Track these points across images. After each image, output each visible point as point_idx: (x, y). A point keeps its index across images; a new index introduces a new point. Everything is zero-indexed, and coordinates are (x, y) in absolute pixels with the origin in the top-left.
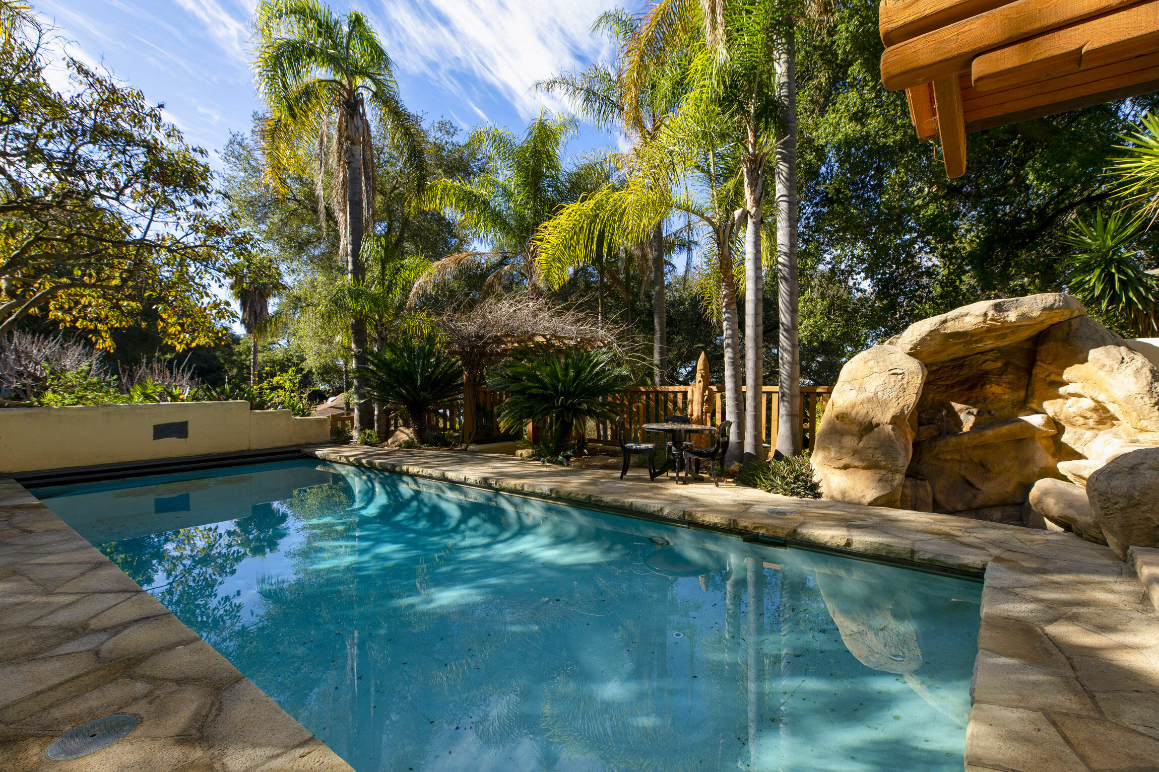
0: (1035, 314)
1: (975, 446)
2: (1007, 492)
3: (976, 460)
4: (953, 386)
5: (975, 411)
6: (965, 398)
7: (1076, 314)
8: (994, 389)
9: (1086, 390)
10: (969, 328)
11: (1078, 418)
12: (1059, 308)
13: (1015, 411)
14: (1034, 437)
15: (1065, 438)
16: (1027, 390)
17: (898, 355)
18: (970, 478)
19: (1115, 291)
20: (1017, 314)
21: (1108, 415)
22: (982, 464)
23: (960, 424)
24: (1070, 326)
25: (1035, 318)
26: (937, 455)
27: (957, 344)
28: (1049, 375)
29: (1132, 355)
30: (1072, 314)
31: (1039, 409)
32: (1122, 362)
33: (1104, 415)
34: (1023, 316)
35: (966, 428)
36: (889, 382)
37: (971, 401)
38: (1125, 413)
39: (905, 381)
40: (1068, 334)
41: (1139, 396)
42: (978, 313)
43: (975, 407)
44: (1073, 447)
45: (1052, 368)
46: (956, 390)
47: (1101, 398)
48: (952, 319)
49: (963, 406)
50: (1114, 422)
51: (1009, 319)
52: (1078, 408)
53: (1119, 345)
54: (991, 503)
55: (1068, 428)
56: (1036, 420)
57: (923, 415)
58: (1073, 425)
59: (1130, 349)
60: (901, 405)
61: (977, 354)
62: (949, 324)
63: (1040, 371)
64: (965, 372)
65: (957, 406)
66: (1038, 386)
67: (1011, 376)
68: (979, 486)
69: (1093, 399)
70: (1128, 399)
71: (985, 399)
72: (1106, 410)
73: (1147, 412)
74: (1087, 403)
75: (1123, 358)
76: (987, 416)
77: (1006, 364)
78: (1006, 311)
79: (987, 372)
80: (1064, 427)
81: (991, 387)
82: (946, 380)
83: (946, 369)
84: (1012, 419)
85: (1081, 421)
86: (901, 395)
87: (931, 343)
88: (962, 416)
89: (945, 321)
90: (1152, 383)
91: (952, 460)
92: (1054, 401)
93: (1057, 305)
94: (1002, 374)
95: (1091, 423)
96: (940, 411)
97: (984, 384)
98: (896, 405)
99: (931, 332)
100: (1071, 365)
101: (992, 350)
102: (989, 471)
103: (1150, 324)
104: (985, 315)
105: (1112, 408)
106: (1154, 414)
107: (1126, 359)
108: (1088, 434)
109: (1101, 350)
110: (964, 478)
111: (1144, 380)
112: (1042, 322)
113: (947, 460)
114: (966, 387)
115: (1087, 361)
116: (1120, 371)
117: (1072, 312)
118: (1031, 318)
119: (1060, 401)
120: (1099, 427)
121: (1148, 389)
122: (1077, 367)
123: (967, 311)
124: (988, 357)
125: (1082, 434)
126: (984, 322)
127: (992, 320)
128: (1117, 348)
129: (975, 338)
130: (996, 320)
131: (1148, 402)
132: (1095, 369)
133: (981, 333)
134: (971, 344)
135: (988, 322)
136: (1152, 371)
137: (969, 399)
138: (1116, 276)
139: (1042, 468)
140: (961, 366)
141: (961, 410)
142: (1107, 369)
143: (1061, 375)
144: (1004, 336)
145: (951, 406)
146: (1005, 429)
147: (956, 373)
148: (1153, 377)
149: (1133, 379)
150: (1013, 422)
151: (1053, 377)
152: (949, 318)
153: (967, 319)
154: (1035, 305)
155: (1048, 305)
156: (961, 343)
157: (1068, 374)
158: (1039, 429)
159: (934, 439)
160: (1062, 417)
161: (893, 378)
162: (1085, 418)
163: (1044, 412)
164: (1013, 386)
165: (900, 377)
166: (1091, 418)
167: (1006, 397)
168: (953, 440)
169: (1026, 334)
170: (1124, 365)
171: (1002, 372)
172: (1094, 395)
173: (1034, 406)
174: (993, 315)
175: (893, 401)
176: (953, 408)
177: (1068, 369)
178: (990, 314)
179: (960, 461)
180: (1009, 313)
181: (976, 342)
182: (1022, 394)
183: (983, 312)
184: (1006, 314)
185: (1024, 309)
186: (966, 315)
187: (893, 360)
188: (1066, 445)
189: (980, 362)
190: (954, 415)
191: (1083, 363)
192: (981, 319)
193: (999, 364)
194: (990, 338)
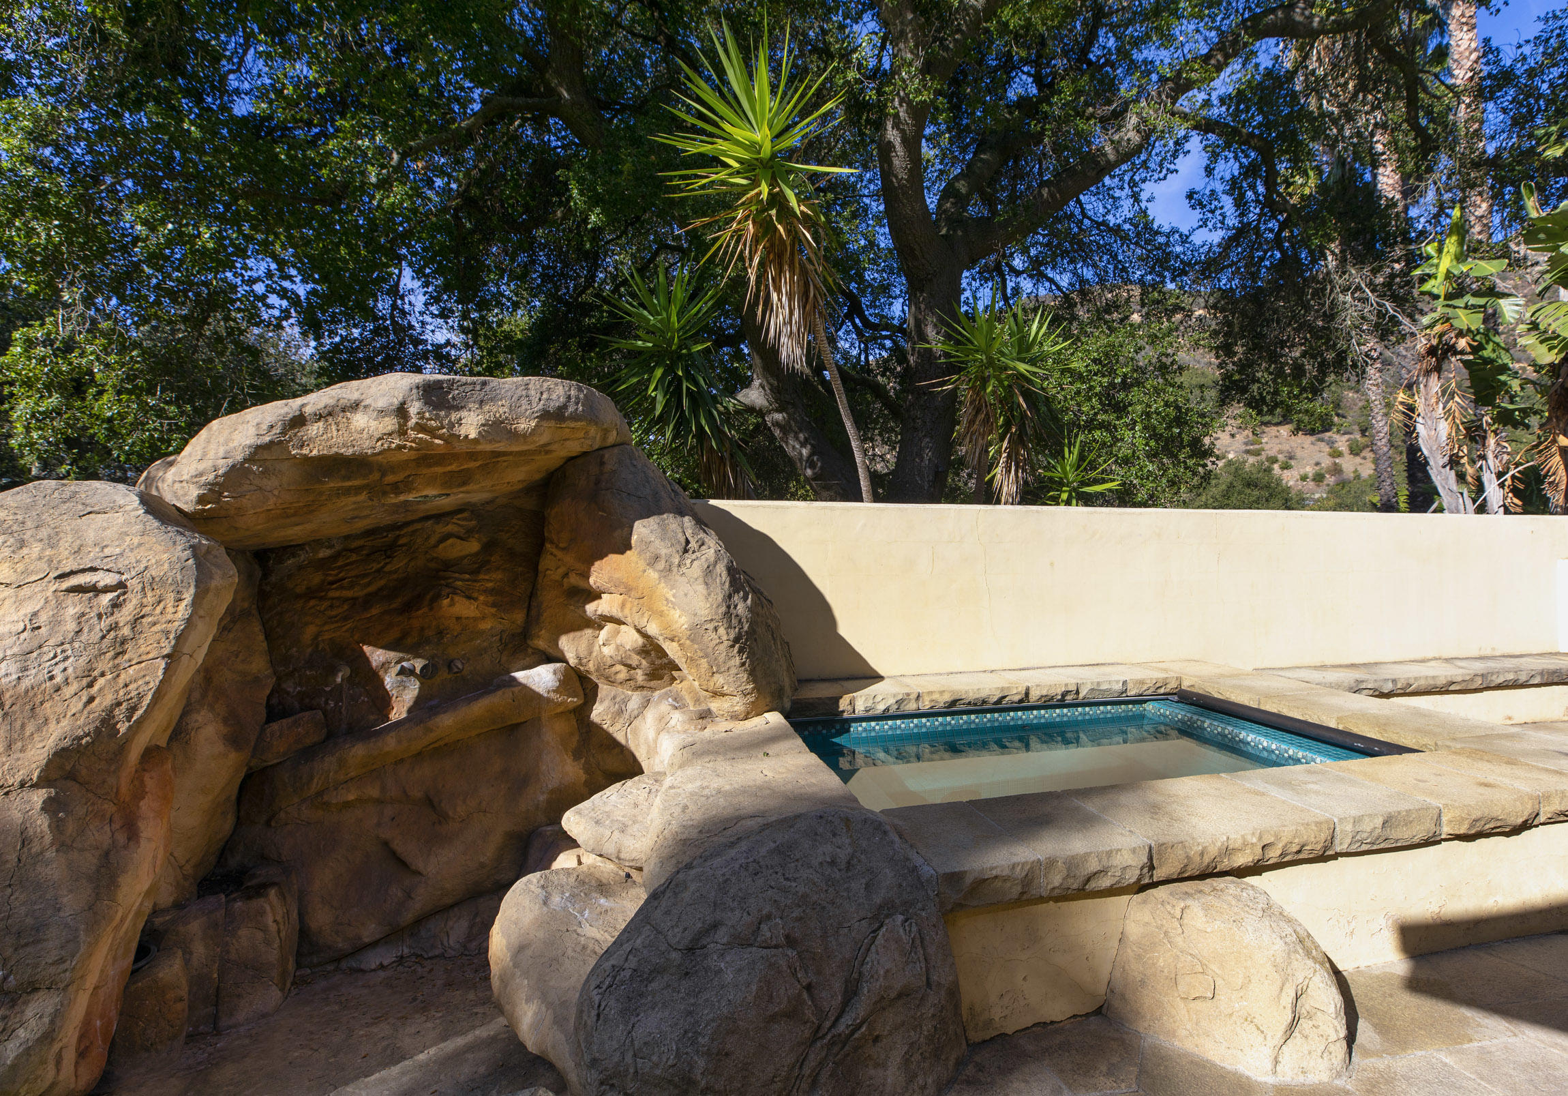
0: (524, 425)
1: (420, 753)
2: (482, 866)
3: (417, 793)
4: (367, 602)
5: (419, 664)
6: (395, 634)
7: (612, 438)
8: (459, 608)
9: (627, 611)
10: (366, 446)
11: (619, 667)
12: (575, 417)
13: (504, 659)
14: (539, 719)
15: (598, 713)
16: (529, 608)
17: (119, 518)
18: (399, 846)
19: (683, 411)
20: (481, 419)
21: (665, 661)
22: (429, 802)
23: (383, 701)
24: (602, 463)
25: (524, 436)
26: (320, 794)
27: (347, 492)
28: (566, 575)
29: (702, 535)
30: (604, 438)
31: (551, 651)
32: (686, 551)
33: (658, 662)
34: (496, 428)
35: (399, 712)
36: (56, 622)
37: (409, 641)
38: (691, 660)
39: (125, 615)
40: (598, 482)
41: (710, 626)
42: (381, 404)
43: (417, 656)
44: (611, 730)
45: (569, 559)
46: (375, 611)
47: (653, 629)
48: (319, 417)
49: (392, 655)
50: (675, 673)
51: (463, 431)
52: (618, 648)
53: (682, 514)
54: (448, 901)
55: (604, 689)
56: (541, 678)
57: (289, 686)
58: (611, 681)
59: (701, 523)
60: (103, 702)
61: (427, 518)
62: (314, 429)
63: (553, 564)
64: (399, 564)
65: (377, 656)
66: (549, 598)
67: (498, 576)
68: (418, 864)
69: (639, 631)
70: (695, 632)
71: (440, 633)
72: (662, 653)
73: (722, 658)
74: (629, 638)
75: (688, 542)
76: (444, 675)
77: (488, 547)
78: (458, 408)
79: (448, 565)
80: (597, 686)
81: (452, 604)
82: (351, 587)
83: (354, 557)
84: (500, 680)
85: (623, 674)
86: (104, 664)
87: (271, 483)
88: (389, 680)
89: (299, 421)
90: (730, 597)
91: (360, 801)
92: (578, 634)
93: (571, 409)
94: (477, 571)
95: (640, 676)
96: (333, 671)
97: (437, 597)
98: (76, 705)
99: (259, 448)
100: (601, 557)
101: (460, 510)
102: (443, 817)
103: (725, 475)
104: (401, 411)
105: (672, 649)
106: (732, 663)
107: (693, 545)
108: (635, 699)
109: (652, 521)
110: (386, 844)
111: (719, 590)
112: (545, 449)
113: (347, 805)
114: (396, 604)
115: (629, 547)
116: (683, 569)
117: (606, 432)
118: (514, 435)
119: (588, 632)
120: (652, 684)
121: (724, 609)
122: (613, 558)
123: (355, 396)
124: (450, 528)
125: (625, 701)
126: (402, 432)
127: (420, 428)
128: (679, 518)
129: (390, 478)
130: (431, 432)
131: (725, 638)
132: (642, 564)
133: (404, 465)
134: (385, 493)
135: (412, 434)
136: (730, 570)
137: (405, 635)
138: (685, 385)
139: (552, 791)
140: (389, 550)
141: (385, 665)
142: (661, 565)
143: (586, 576)
144: (463, 478)
145: (363, 653)
146: (479, 708)
147: (376, 566)
148: (731, 584)
149: (701, 588)
150: (499, 687)
151: (574, 580)
152: (308, 410)
153: (360, 420)
154: (524, 402)
155: (553, 405)
156: (358, 490)
157: (601, 573)
158: (548, 700)
159: (309, 753)
160: (591, 666)
161: (73, 607)
162: (630, 667)
163: (562, 659)
164: (501, 600)
165: (106, 599)
166: (638, 667)
167: (486, 625)
168: (358, 752)
169: (517, 476)
170: (689, 557)
171: (478, 565)
172: (642, 623)
173: (541, 644)
174: (420, 414)
175: (68, 691)
176: (367, 661)
177: (597, 564)
178: (414, 408)
179: (379, 802)
180: (464, 413)
181: (396, 488)
182: (519, 617)
183: (396, 402)
184: (454, 416)
185: (500, 409)
186: (355, 406)
187: (91, 536)
188: (598, 727)
189: (433, 541)
190: (370, 678)
191: (622, 553)
192: (390, 424)
193: (473, 546)
194: (432, 481)
